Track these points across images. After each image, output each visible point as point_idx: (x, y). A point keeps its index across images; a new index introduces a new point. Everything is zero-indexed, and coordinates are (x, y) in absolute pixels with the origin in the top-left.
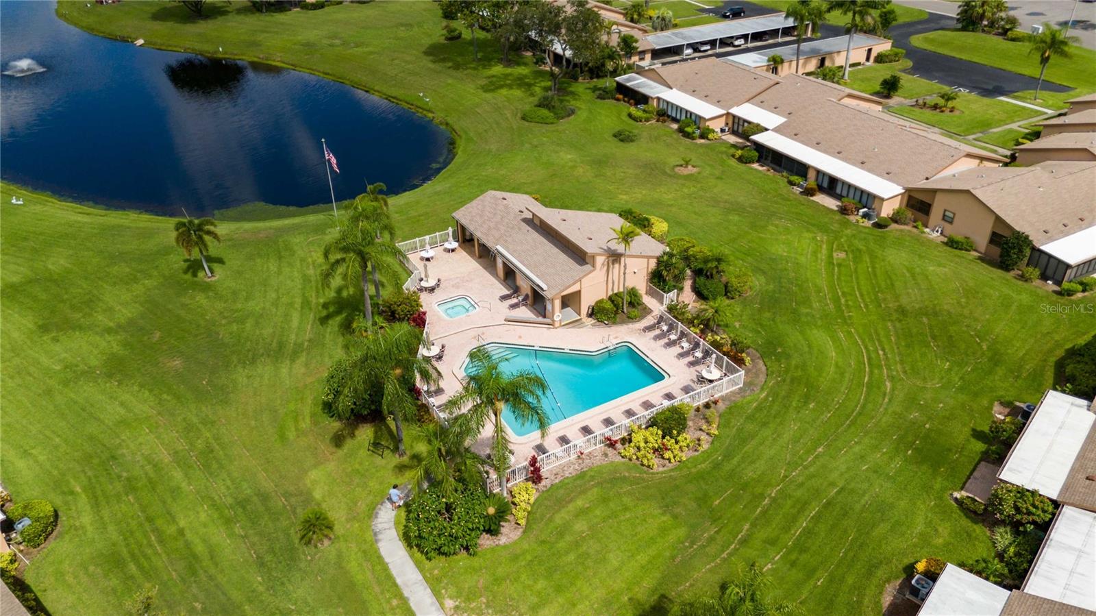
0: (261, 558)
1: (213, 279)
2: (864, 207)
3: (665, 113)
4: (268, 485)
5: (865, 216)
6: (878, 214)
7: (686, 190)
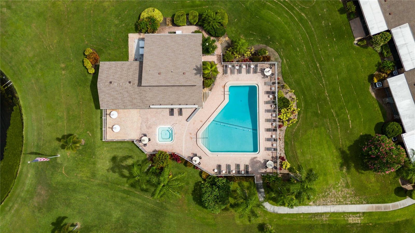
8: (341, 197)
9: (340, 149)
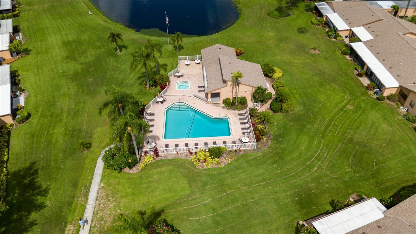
0: (66, 149)
1: (120, 54)
2: (378, 88)
3: (328, 24)
4: (84, 128)
5: (376, 93)
6: (382, 94)
7: (306, 61)
8: (103, 214)
9: (163, 211)
